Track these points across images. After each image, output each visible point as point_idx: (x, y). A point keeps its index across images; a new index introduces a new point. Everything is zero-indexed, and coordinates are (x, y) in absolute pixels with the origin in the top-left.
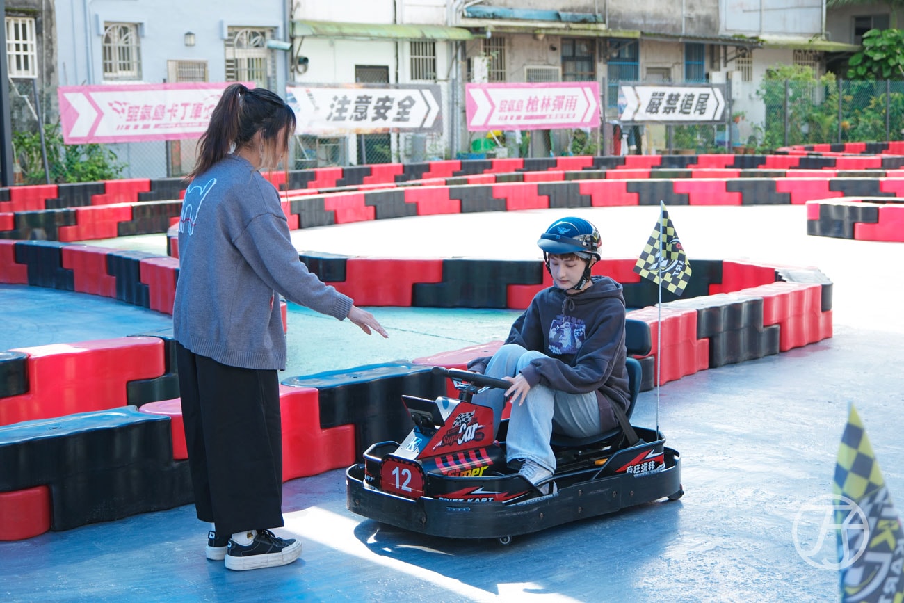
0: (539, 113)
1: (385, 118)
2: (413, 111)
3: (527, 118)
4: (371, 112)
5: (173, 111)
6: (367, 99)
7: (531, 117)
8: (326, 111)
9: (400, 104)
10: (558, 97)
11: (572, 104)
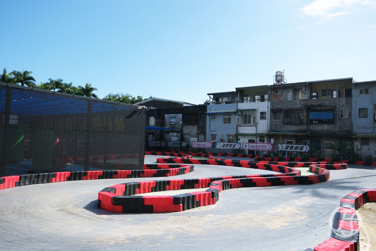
0: (258, 148)
1: (231, 147)
2: (236, 146)
3: (256, 148)
4: (229, 146)
5: (201, 145)
6: (228, 144)
7: (257, 148)
8: (222, 145)
9: (234, 145)
10: (262, 145)
11: (266, 147)
